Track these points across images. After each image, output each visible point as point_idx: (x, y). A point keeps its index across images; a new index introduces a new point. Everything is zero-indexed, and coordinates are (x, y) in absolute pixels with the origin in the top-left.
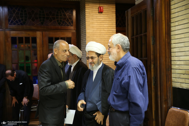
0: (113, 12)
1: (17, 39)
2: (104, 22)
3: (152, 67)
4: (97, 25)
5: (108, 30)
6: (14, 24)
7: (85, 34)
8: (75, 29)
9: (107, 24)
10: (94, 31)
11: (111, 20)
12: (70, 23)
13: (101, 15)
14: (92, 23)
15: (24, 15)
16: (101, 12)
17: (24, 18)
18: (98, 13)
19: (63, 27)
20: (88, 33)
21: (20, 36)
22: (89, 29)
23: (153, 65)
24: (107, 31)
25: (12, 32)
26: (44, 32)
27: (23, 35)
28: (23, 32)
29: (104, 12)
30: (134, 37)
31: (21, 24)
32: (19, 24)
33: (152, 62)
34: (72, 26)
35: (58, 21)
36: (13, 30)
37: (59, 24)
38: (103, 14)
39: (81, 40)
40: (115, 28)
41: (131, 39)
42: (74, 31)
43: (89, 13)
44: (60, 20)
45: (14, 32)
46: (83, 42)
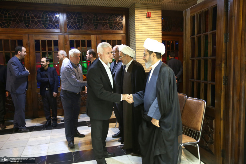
0: (159, 17)
1: (75, 41)
2: (152, 26)
3: (223, 66)
4: (146, 29)
5: (155, 33)
6: (72, 29)
7: (134, 37)
8: (125, 33)
9: (154, 28)
10: (143, 34)
11: (158, 24)
12: (120, 27)
13: (149, 20)
14: (141, 27)
15: (80, 21)
16: (149, 17)
17: (80, 23)
18: (146, 18)
19: (114, 31)
20: (137, 36)
21: (77, 39)
22: (138, 32)
23: (224, 64)
24: (154, 35)
25: (70, 36)
26: (97, 36)
27: (80, 38)
28: (80, 36)
29: (151, 17)
30: (195, 36)
31: (78, 29)
32: (76, 29)
33: (223, 61)
34: (122, 30)
35: (110, 25)
36: (71, 34)
37: (111, 28)
38: (151, 18)
39: (130, 43)
40: (161, 32)
41: (190, 38)
42: (124, 35)
43: (138, 18)
44: (112, 25)
45: (72, 35)
46: (132, 44)
